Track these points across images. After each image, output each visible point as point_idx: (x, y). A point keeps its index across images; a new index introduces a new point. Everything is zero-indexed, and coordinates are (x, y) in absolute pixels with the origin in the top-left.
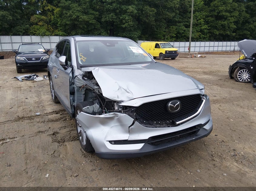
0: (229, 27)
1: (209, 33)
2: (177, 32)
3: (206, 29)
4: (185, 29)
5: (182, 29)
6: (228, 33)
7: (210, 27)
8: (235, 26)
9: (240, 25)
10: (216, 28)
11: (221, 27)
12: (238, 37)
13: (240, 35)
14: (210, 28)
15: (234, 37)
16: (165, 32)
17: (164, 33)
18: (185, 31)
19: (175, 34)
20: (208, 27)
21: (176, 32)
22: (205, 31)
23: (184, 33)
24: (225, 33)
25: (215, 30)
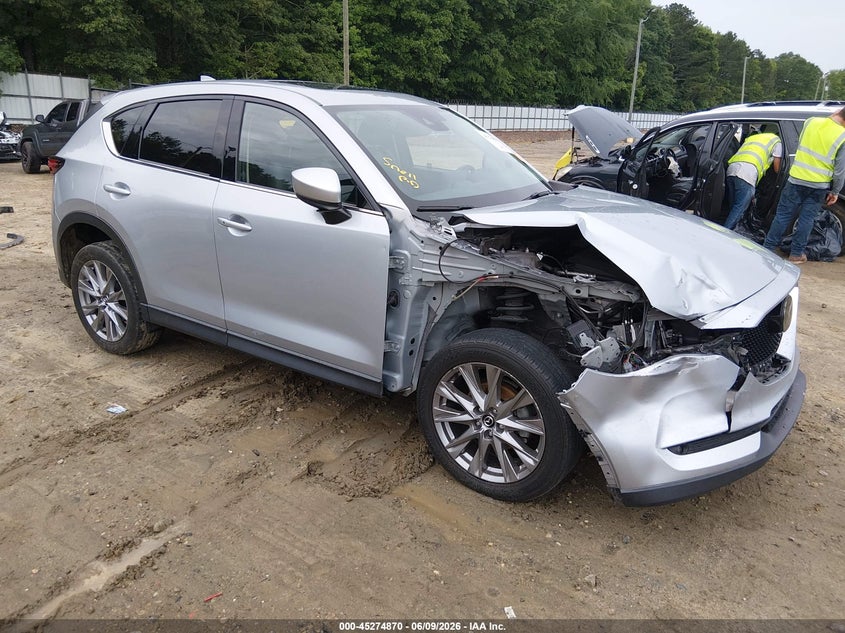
0: (430, 59)
1: (376, 72)
2: (280, 62)
3: (367, 60)
4: (305, 54)
5: (296, 57)
6: (430, 76)
7: (377, 53)
8: (446, 56)
9: (457, 55)
10: (393, 57)
11: (411, 57)
12: (453, 89)
13: (458, 85)
14: (377, 57)
15: (444, 91)
16: (240, 59)
17: (240, 65)
18: (304, 60)
19: (275, 72)
20: (374, 53)
21: (278, 65)
22: (367, 66)
23: (302, 70)
24: (420, 76)
25: (394, 66)
